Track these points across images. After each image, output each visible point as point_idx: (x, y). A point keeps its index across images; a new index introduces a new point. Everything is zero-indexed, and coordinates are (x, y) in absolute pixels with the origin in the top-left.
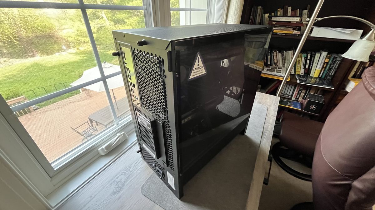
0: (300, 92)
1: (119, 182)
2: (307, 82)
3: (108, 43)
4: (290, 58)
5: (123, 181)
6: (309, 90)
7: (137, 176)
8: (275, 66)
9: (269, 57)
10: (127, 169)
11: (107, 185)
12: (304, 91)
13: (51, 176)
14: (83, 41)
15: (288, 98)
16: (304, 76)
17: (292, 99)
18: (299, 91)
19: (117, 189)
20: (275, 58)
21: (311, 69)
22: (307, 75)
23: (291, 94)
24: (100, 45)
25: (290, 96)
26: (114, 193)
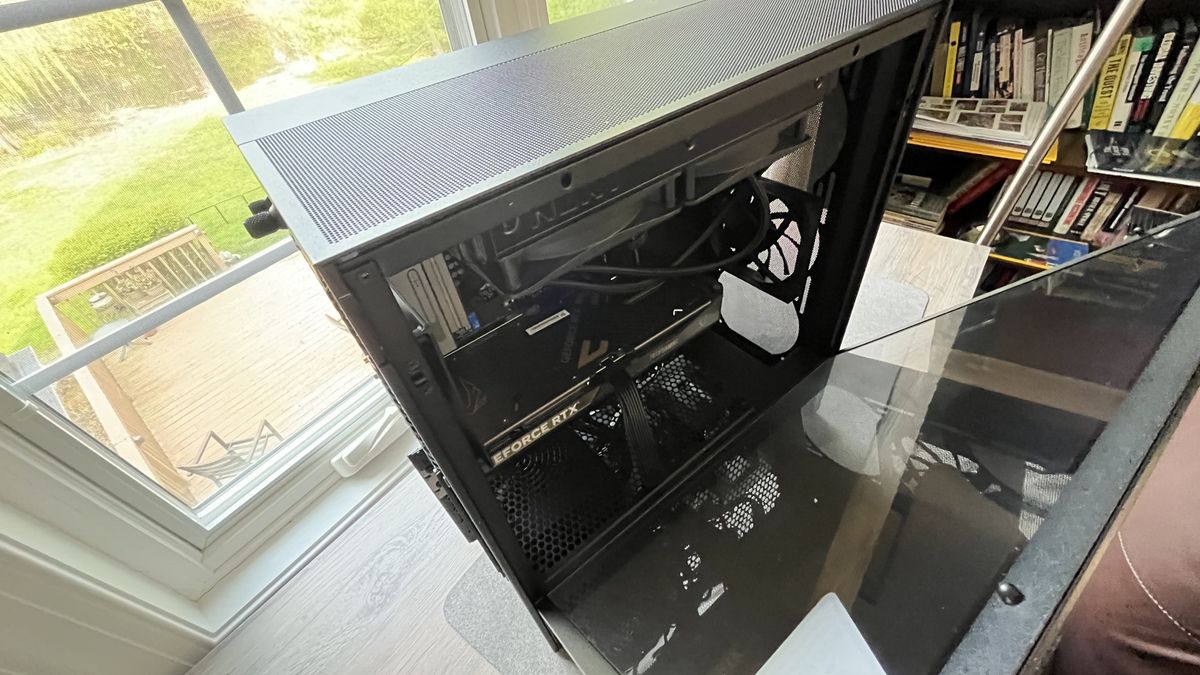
0: (1097, 200)
1: (383, 574)
2: (1132, 162)
3: (404, 29)
4: (1075, 57)
5: (395, 571)
6: (1135, 195)
7: (437, 556)
8: (999, 98)
9: (978, 58)
10: (410, 531)
11: (351, 584)
12: (1113, 199)
13: (202, 547)
14: (326, 31)
15: (1041, 225)
16: (1122, 139)
17: (1057, 230)
18: (1093, 196)
19: (378, 598)
20: (1002, 64)
21: (1165, 103)
22: (1143, 131)
23: (1053, 210)
24: (380, 38)
25: (1050, 219)
26: (369, 611)
